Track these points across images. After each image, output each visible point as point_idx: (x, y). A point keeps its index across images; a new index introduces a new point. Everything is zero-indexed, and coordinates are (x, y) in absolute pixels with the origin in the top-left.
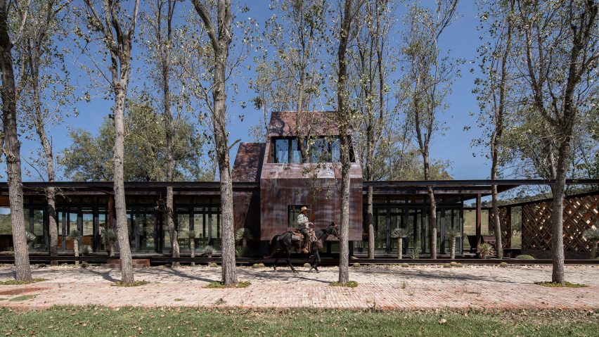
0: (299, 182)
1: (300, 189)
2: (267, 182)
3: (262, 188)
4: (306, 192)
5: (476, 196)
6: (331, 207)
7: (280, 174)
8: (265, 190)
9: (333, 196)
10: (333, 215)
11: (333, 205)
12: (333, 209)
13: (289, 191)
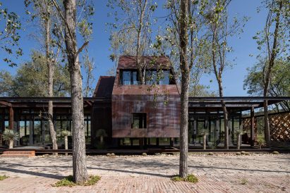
0: (139, 97)
1: (139, 102)
2: (117, 97)
3: (113, 101)
4: (144, 104)
5: (251, 108)
6: (161, 114)
7: (125, 92)
8: (115, 102)
9: (163, 107)
10: (163, 119)
11: (163, 113)
12: (163, 116)
13: (132, 103)
